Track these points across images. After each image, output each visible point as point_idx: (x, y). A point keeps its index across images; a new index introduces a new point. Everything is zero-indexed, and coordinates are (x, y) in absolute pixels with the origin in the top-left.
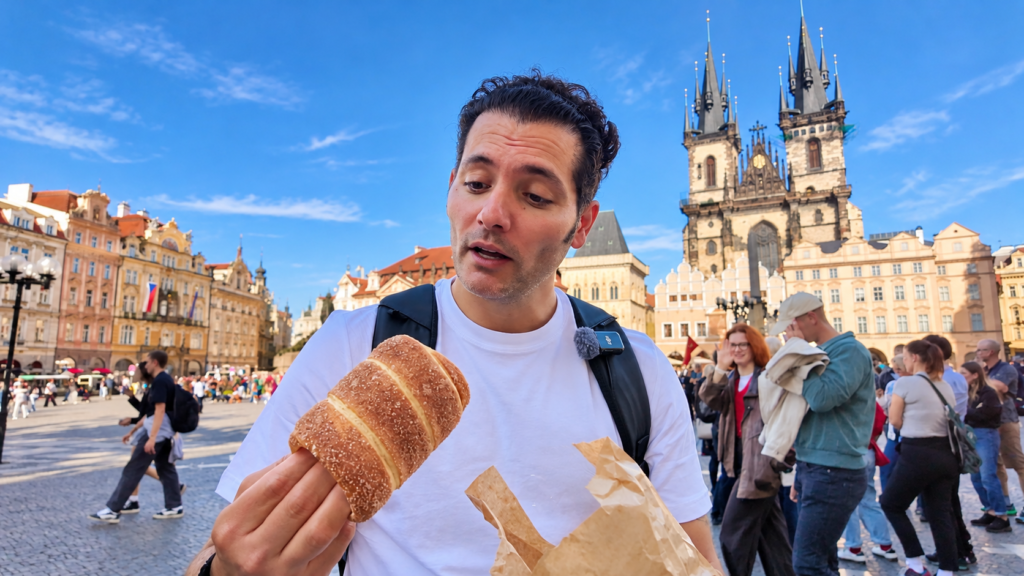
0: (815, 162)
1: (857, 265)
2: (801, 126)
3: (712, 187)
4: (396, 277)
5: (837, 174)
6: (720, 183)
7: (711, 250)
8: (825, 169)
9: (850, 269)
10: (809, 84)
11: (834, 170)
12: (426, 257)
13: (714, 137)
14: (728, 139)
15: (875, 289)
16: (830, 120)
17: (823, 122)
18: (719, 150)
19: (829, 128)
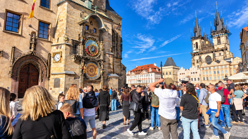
0: (219, 42)
1: (214, 66)
2: (216, 34)
3: (197, 49)
4: (144, 70)
5: (224, 44)
6: (199, 48)
7: (198, 62)
8: (221, 43)
9: (213, 67)
10: (218, 25)
11: (223, 43)
12: (149, 66)
13: (197, 38)
14: (200, 38)
15: (218, 71)
16: (222, 32)
17: (220, 33)
18: (198, 41)
19: (222, 34)
